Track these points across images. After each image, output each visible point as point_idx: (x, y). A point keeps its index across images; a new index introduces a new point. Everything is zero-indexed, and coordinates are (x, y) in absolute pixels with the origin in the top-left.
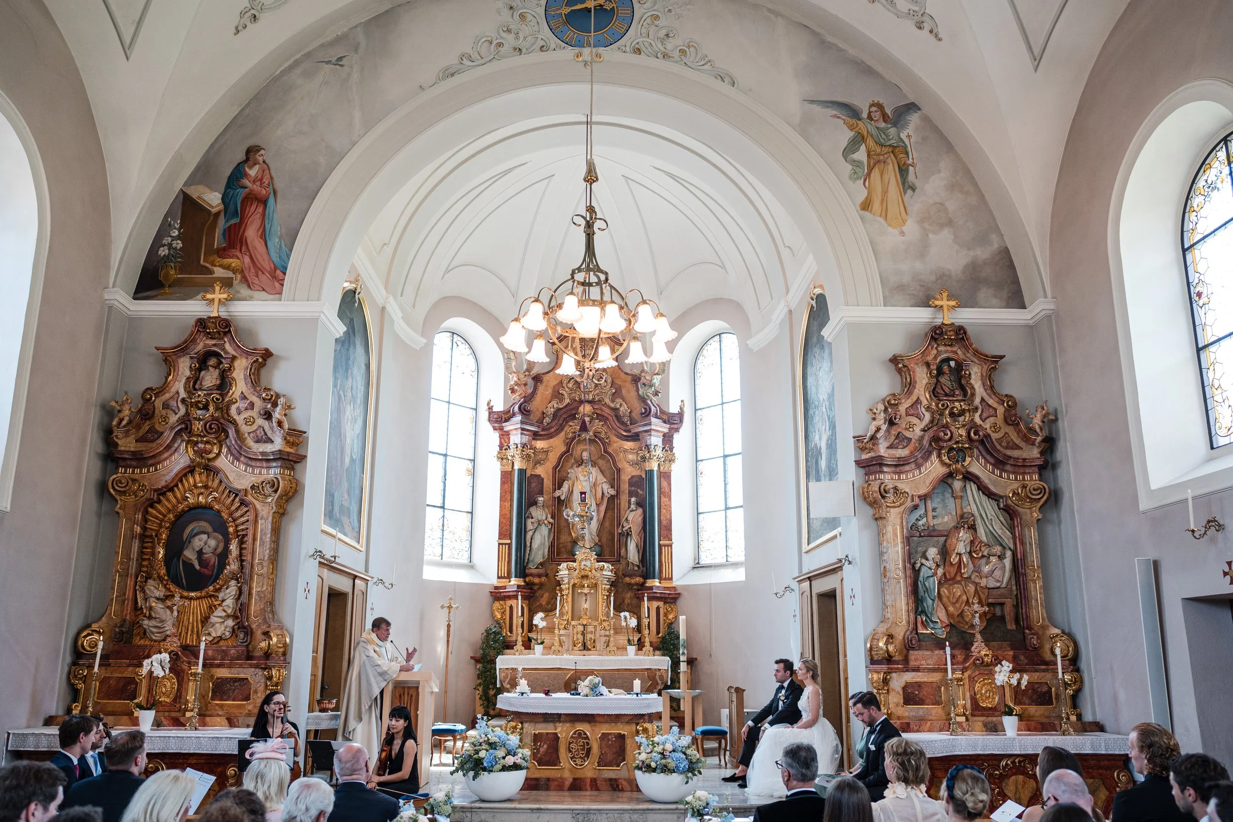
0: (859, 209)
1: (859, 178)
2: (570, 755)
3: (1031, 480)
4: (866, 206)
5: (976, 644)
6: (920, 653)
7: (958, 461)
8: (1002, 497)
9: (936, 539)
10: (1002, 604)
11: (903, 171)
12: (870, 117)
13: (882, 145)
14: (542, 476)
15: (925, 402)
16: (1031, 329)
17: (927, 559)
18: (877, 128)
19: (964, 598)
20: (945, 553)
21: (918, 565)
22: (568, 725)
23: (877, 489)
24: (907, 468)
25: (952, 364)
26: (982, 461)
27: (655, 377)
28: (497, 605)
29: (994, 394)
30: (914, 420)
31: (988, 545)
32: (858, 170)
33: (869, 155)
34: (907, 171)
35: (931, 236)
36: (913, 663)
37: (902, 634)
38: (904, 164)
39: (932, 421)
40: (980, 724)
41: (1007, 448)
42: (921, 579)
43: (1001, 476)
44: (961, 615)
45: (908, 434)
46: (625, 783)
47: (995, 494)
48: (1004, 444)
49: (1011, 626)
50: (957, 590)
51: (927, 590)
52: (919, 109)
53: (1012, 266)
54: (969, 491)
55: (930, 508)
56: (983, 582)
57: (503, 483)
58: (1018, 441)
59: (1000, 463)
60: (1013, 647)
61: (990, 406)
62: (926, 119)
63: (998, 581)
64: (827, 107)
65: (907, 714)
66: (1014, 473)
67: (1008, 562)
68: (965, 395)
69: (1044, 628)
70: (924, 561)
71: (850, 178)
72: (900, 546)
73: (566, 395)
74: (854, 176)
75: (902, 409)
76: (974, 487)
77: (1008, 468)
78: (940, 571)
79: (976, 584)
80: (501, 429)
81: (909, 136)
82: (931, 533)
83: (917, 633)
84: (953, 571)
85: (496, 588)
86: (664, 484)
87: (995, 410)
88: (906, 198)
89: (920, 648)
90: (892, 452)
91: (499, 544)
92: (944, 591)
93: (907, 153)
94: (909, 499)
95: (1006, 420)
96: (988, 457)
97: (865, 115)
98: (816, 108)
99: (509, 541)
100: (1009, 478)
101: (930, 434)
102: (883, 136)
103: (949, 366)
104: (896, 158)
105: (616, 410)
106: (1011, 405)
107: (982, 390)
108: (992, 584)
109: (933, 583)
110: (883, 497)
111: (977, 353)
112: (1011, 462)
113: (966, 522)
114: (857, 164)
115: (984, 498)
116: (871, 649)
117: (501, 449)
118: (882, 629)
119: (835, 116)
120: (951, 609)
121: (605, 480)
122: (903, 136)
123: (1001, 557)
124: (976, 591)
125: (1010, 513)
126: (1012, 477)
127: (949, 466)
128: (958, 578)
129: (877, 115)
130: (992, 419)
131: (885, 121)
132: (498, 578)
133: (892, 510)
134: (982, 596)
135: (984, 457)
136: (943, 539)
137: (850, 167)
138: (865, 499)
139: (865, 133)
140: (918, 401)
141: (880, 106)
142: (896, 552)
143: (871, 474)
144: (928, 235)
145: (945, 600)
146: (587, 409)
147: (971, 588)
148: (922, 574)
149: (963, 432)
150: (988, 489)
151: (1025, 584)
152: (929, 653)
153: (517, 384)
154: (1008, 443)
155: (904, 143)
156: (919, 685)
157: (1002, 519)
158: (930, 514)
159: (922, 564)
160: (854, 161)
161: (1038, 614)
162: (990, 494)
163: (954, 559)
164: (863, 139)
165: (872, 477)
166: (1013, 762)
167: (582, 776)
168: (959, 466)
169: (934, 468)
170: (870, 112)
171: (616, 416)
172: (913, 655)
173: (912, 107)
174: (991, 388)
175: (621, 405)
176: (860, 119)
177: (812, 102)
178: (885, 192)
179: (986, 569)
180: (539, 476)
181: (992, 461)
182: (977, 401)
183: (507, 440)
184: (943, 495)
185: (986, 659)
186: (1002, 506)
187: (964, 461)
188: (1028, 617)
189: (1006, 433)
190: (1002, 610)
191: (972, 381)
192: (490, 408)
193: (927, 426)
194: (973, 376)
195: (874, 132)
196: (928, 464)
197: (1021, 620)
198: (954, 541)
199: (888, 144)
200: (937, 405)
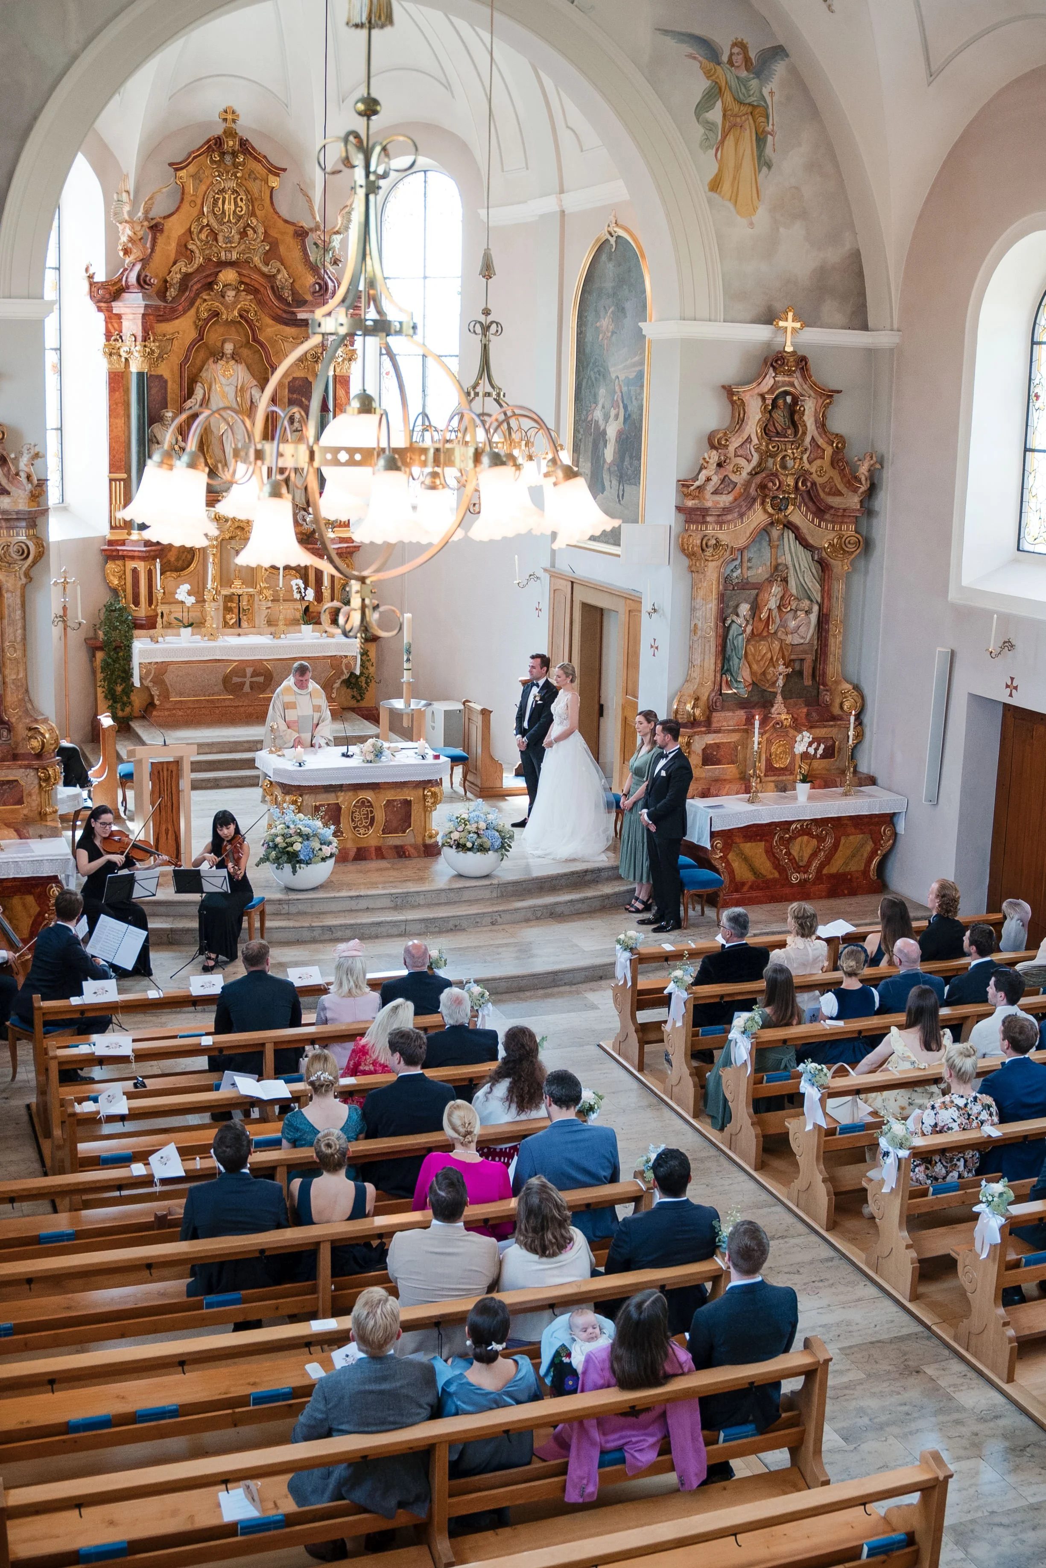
0: (707, 188)
1: (710, 147)
2: (352, 825)
3: (848, 530)
4: (715, 186)
5: (776, 706)
6: (723, 714)
7: (780, 510)
8: (817, 549)
9: (748, 592)
10: (802, 660)
11: (761, 139)
12: (730, 62)
13: (741, 103)
14: (165, 376)
15: (755, 441)
16: (870, 353)
17: (738, 615)
18: (738, 78)
19: (769, 655)
20: (755, 608)
21: (729, 622)
22: (350, 794)
23: (699, 542)
24: (729, 517)
25: (789, 399)
26: (804, 509)
27: (334, 237)
28: (111, 566)
29: (825, 432)
30: (742, 462)
31: (798, 599)
32: (711, 135)
33: (724, 115)
34: (764, 141)
35: (782, 230)
36: (715, 725)
37: (707, 694)
38: (763, 131)
39: (759, 464)
40: (772, 784)
41: (829, 494)
42: (730, 637)
43: (819, 526)
44: (764, 673)
45: (734, 478)
46: (412, 851)
47: (812, 546)
48: (827, 490)
49: (808, 682)
50: (763, 648)
51: (735, 648)
52: (787, 55)
53: (860, 274)
54: (786, 540)
55: (746, 558)
56: (789, 639)
57: (112, 390)
58: (840, 486)
59: (820, 511)
60: (808, 704)
61: (819, 447)
62: (794, 71)
63: (802, 638)
64: (682, 41)
65: (703, 775)
66: (832, 522)
67: (814, 617)
68: (796, 433)
69: (837, 682)
70: (735, 618)
71: (701, 146)
72: (715, 602)
73: (197, 252)
74: (705, 144)
75: (731, 449)
76: (792, 536)
77: (827, 516)
78: (749, 629)
79: (782, 641)
80: (109, 310)
81: (771, 93)
82: (745, 585)
83: (721, 694)
84: (761, 626)
85: (111, 543)
86: (341, 392)
87: (824, 451)
88: (761, 177)
89: (723, 709)
90: (717, 498)
91: (111, 480)
92: (751, 649)
93: (767, 117)
94: (728, 552)
95: (832, 464)
96: (810, 504)
97: (725, 58)
98: (670, 43)
99: (124, 476)
100: (826, 528)
101: (758, 479)
102: (743, 90)
103: (785, 400)
104: (755, 122)
105: (271, 278)
106: (839, 444)
107: (814, 427)
108: (797, 640)
109: (740, 641)
110: (703, 550)
111: (814, 386)
112: (832, 511)
113: (779, 574)
114: (709, 126)
115: (800, 548)
116: (676, 712)
117: (108, 340)
118: (690, 689)
119: (690, 56)
120: (755, 667)
121: (255, 383)
122: (765, 92)
123: (808, 612)
124: (781, 647)
125: (823, 566)
126: (830, 526)
127: (771, 515)
128: (765, 634)
129: (738, 59)
130: (818, 462)
131: (747, 70)
132: (112, 528)
133: (710, 564)
134: (786, 653)
135: (806, 505)
136: (755, 592)
137: (702, 130)
138: (683, 550)
139: (723, 84)
140: (749, 439)
141: (741, 45)
142: (709, 608)
143: (693, 523)
144: (778, 229)
145: (750, 657)
146: (229, 276)
147: (776, 645)
148: (731, 633)
149: (791, 481)
150: (806, 540)
151: (826, 639)
152: (731, 714)
153: (131, 240)
154: (831, 489)
155: (766, 102)
156: (718, 746)
157: (814, 571)
158: (745, 565)
159: (733, 621)
160: (708, 122)
161: (832, 669)
162: (806, 545)
163: (764, 615)
164: (720, 92)
165: (693, 527)
166: (802, 826)
167: (365, 845)
168: (781, 516)
169: (758, 517)
170: (731, 54)
171: (272, 288)
172: (717, 716)
173: (778, 52)
174: (822, 426)
175: (279, 271)
176: (719, 64)
177: (666, 32)
178: (738, 167)
179: (793, 624)
180: (160, 377)
181: (814, 509)
182: (808, 439)
183: (116, 325)
184: (760, 544)
185: (785, 723)
186: (816, 558)
187: (786, 508)
188: (824, 674)
189: (831, 478)
190: (801, 666)
191: (805, 418)
192: (91, 277)
193: (754, 469)
194: (806, 412)
195: (734, 83)
196: (751, 513)
197: (818, 674)
198: (766, 595)
199: (747, 101)
200: (767, 446)
